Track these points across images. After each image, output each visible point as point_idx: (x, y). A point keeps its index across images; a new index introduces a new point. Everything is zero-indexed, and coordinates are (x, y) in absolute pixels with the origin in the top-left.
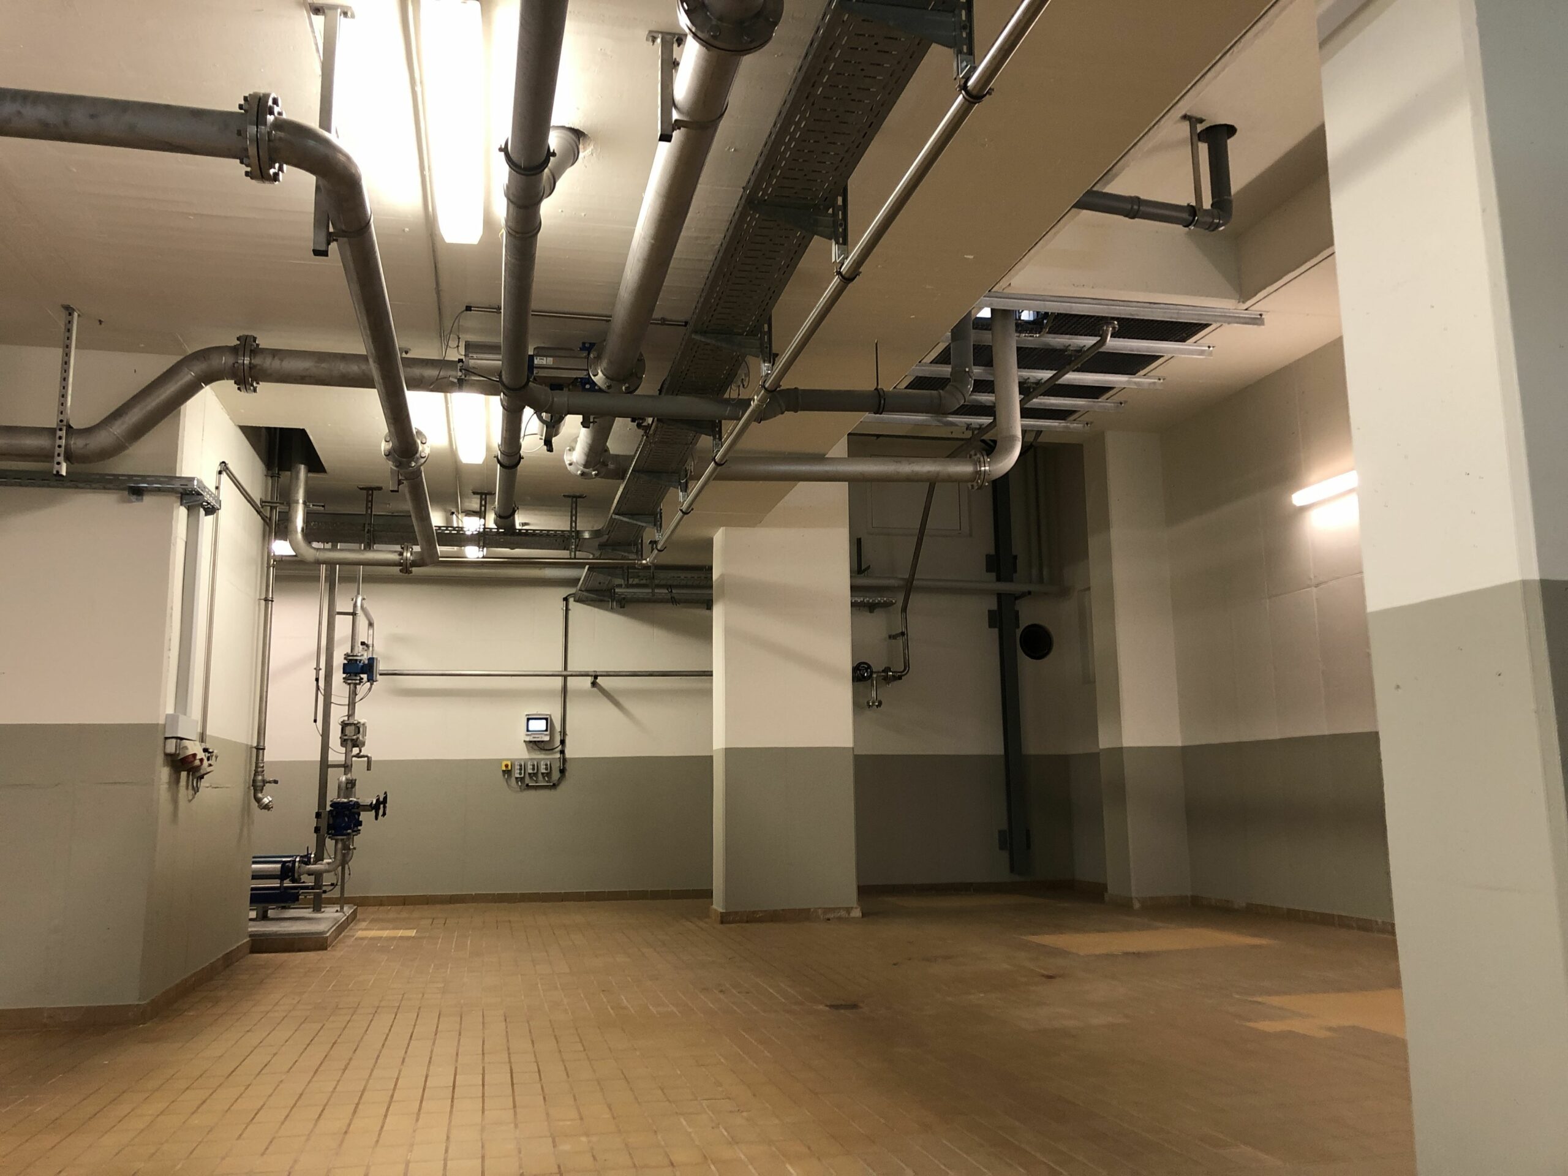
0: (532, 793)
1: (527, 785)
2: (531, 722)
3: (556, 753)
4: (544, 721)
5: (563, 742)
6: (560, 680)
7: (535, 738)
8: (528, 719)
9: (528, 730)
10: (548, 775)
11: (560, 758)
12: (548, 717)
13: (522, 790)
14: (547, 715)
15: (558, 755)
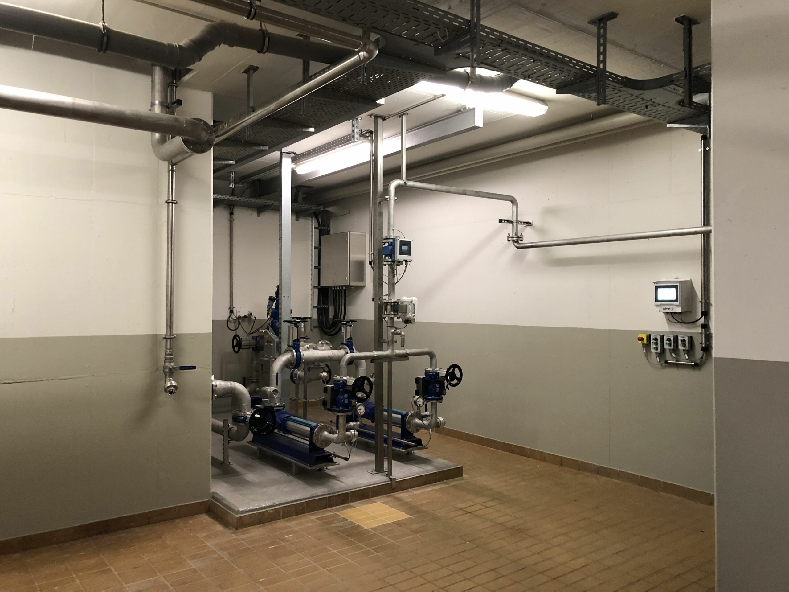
0: (674, 372)
1: (666, 362)
2: (660, 290)
3: (698, 326)
4: (674, 290)
5: (706, 314)
6: (700, 237)
7: (666, 309)
8: (657, 288)
9: (657, 300)
10: (690, 350)
11: (701, 333)
12: (678, 284)
13: (663, 368)
14: (677, 282)
15: (700, 330)
